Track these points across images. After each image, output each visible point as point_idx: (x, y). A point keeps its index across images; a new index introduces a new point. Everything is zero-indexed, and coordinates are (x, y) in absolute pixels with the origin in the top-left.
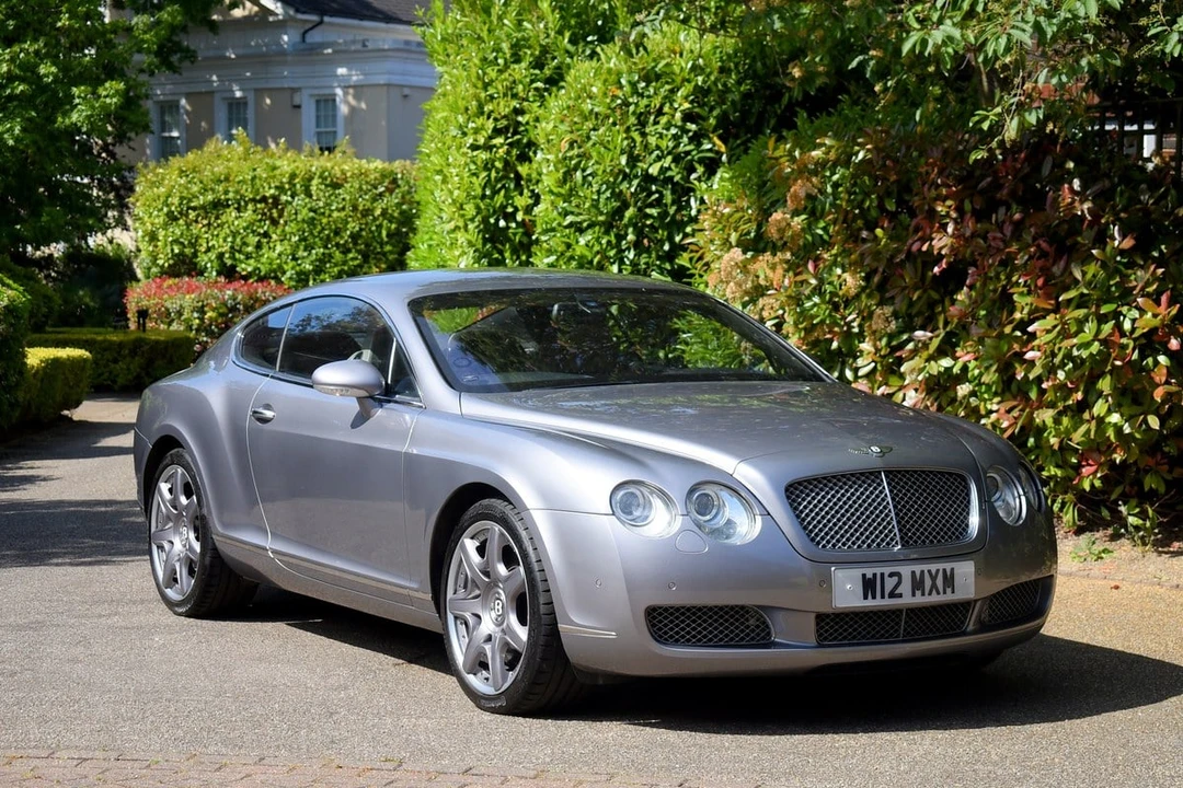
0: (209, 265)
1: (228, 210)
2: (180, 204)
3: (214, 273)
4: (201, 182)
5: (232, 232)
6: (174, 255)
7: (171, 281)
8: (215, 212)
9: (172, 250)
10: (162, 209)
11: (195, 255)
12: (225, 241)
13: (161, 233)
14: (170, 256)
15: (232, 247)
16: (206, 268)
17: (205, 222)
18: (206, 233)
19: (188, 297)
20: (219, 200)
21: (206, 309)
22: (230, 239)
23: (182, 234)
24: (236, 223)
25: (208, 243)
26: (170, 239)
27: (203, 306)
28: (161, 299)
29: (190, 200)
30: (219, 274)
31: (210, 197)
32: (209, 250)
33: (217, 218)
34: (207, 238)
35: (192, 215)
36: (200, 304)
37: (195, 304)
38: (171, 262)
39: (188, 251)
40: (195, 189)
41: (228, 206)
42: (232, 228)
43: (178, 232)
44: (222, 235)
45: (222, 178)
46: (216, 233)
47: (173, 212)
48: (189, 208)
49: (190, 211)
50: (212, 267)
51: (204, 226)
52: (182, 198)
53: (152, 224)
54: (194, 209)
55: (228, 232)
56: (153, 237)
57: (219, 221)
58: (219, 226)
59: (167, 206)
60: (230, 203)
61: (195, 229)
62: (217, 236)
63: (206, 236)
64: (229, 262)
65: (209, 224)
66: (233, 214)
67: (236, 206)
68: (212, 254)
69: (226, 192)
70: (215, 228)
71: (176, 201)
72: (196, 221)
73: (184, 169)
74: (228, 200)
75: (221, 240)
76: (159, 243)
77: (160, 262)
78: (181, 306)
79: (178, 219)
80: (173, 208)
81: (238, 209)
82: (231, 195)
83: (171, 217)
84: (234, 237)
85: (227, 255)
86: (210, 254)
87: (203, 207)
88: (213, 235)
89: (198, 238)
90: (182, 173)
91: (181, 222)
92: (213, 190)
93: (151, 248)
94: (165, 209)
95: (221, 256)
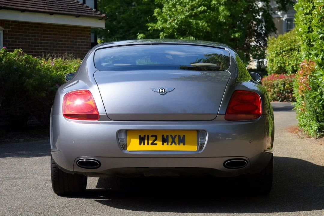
0: (289, 70)
1: (295, 51)
2: (280, 50)
3: (291, 73)
4: (287, 42)
5: (296, 59)
6: (278, 66)
7: (277, 75)
8: (291, 52)
9: (278, 65)
10: (275, 52)
11: (285, 66)
12: (294, 62)
13: (275, 59)
14: (277, 67)
15: (296, 64)
16: (288, 71)
17: (288, 56)
18: (288, 59)
19: (280, 80)
20: (292, 48)
21: (286, 84)
22: (295, 61)
23: (281, 60)
24: (297, 56)
25: (289, 62)
26: (277, 61)
27: (285, 83)
28: (272, 81)
29: (283, 49)
30: (292, 73)
31: (289, 48)
32: (289, 64)
33: (292, 54)
34: (288, 61)
35: (284, 53)
36: (284, 82)
37: (282, 82)
38: (277, 69)
39: (283, 65)
40: (285, 45)
41: (295, 50)
42: (296, 57)
43: (279, 59)
44: (293, 60)
45: (293, 41)
46: (291, 59)
47: (278, 53)
48: (283, 51)
49: (283, 52)
50: (290, 71)
51: (287, 57)
52: (280, 48)
53: (272, 56)
54: (284, 51)
55: (295, 59)
56: (272, 61)
57: (292, 55)
58: (292, 57)
59: (276, 50)
60: (295, 49)
61: (285, 58)
62: (292, 60)
63: (288, 60)
64: (295, 69)
65: (289, 56)
66: (297, 53)
67: (297, 50)
68: (290, 66)
69: (294, 46)
70: (291, 58)
71: (279, 49)
72: (285, 55)
73: (282, 38)
74: (295, 48)
75: (293, 62)
76: (274, 63)
77: (274, 69)
78: (278, 83)
79: (280, 55)
80: (278, 51)
81: (298, 51)
82: (296, 46)
83: (278, 54)
84: (297, 61)
85: (294, 67)
86: (289, 66)
87: (287, 51)
88: (290, 60)
89: (286, 61)
90: (281, 40)
91: (280, 56)
92: (290, 45)
93: (271, 65)
94: (276, 52)
95: (293, 67)
